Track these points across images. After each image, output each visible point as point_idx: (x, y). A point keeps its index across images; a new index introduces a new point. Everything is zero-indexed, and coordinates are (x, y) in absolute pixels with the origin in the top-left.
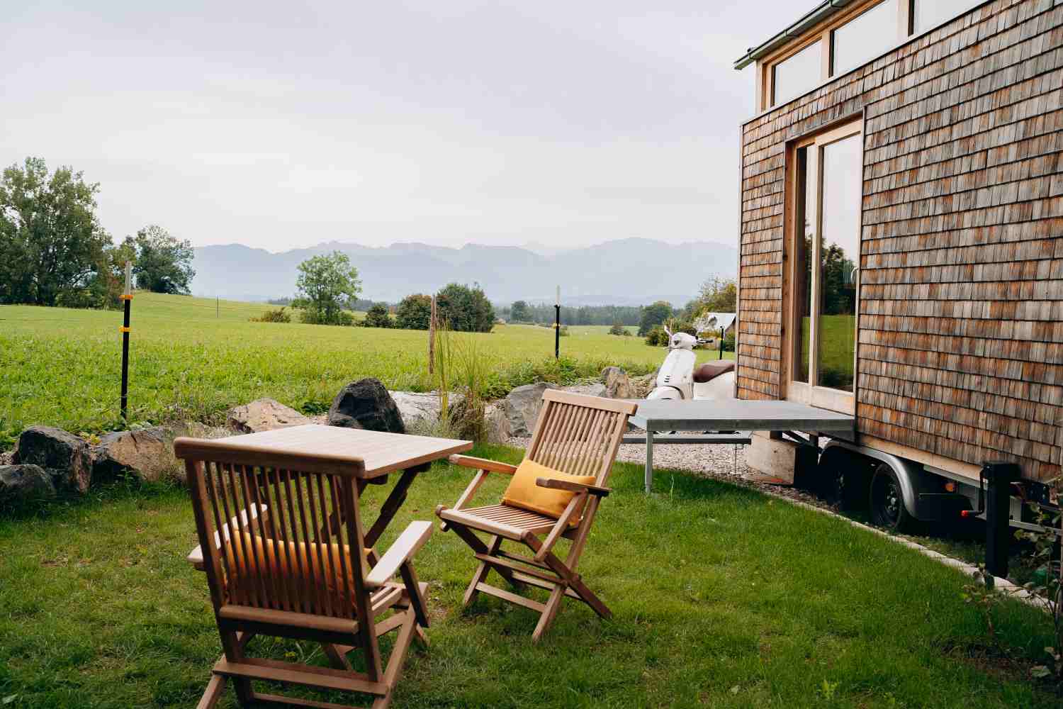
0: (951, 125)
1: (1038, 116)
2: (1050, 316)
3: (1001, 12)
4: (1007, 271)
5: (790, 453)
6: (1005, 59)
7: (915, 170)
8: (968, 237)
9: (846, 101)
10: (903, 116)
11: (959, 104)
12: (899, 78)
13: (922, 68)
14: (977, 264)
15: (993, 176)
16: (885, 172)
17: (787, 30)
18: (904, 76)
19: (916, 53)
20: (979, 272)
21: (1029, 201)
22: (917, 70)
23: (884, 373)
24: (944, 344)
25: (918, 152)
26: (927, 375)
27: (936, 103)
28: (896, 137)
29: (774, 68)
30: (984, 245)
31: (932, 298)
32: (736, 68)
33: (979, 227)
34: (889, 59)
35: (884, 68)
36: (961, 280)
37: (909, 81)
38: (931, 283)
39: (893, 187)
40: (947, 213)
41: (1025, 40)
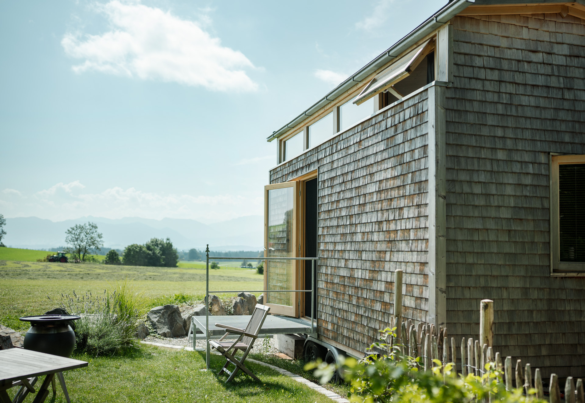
0: (351, 180)
1: (383, 180)
2: (391, 280)
3: (368, 127)
4: (374, 256)
5: (293, 342)
6: (370, 151)
7: (338, 201)
8: (359, 238)
9: (311, 163)
10: (333, 174)
11: (354, 170)
12: (331, 154)
13: (340, 151)
14: (363, 251)
15: (368, 208)
16: (326, 201)
17: (288, 124)
18: (333, 153)
19: (337, 143)
20: (364, 256)
21: (382, 221)
22: (338, 151)
23: (328, 304)
24: (351, 291)
25: (339, 193)
26: (345, 307)
27: (346, 170)
28: (331, 184)
29: (285, 142)
30: (365, 241)
31: (346, 267)
32: (268, 141)
33: (363, 232)
34: (327, 145)
35: (325, 149)
36: (357, 258)
37: (335, 157)
38: (346, 259)
39: (330, 209)
40: (351, 225)
41: (377, 143)
